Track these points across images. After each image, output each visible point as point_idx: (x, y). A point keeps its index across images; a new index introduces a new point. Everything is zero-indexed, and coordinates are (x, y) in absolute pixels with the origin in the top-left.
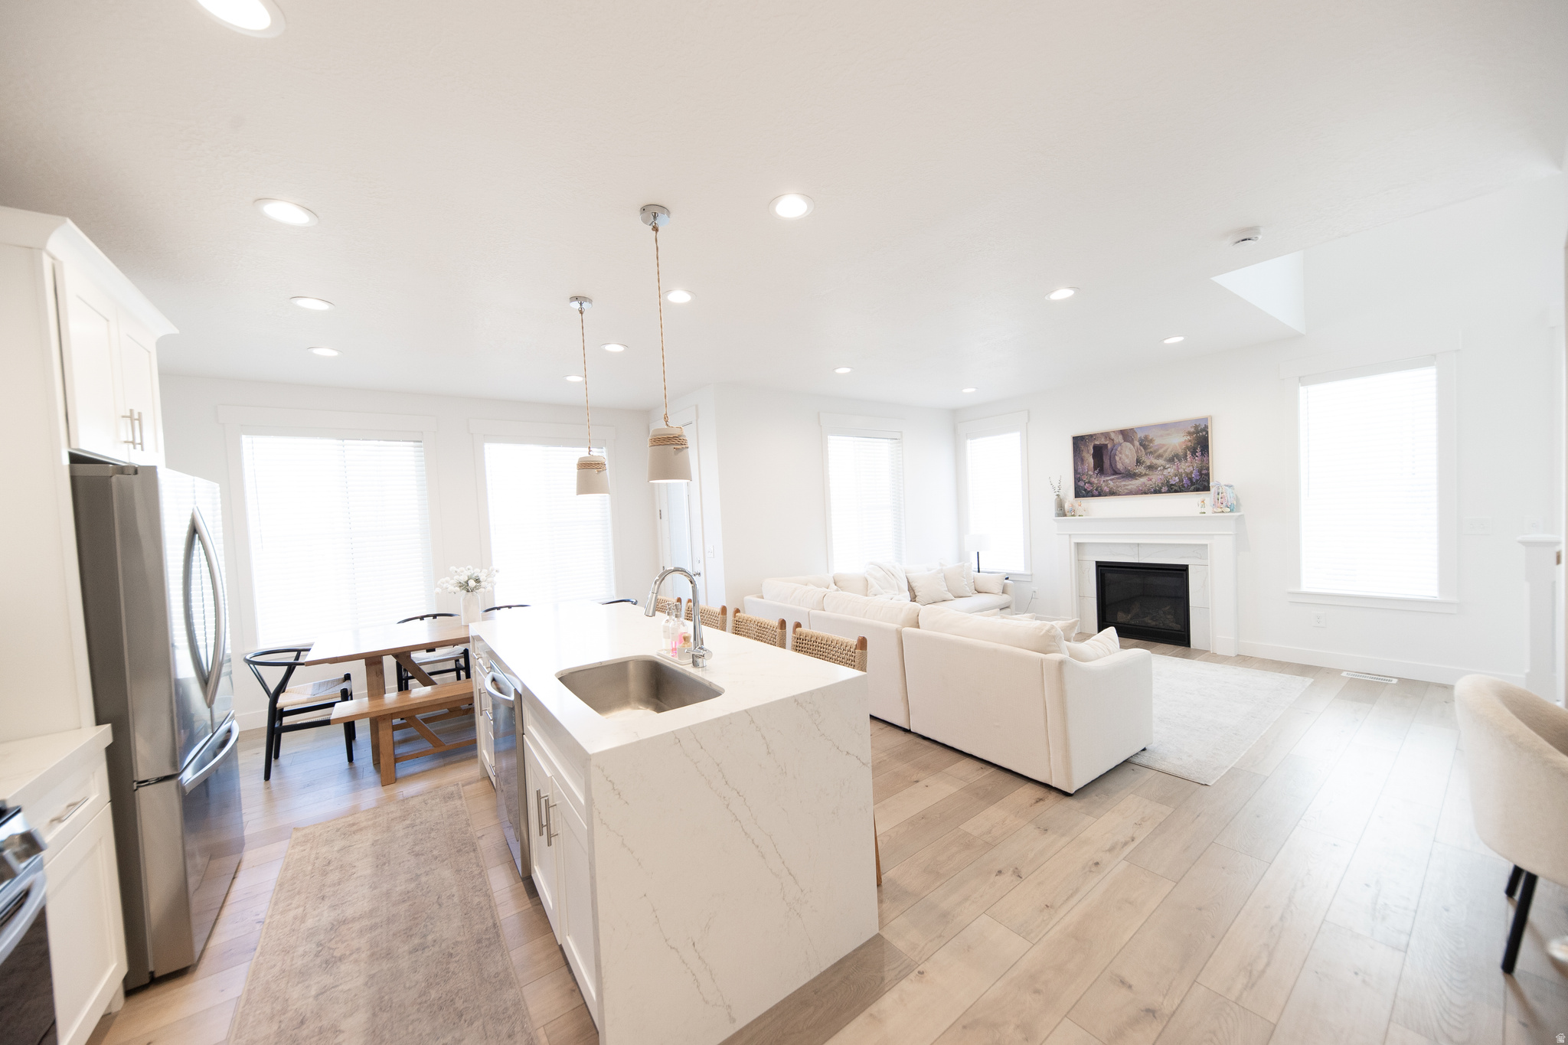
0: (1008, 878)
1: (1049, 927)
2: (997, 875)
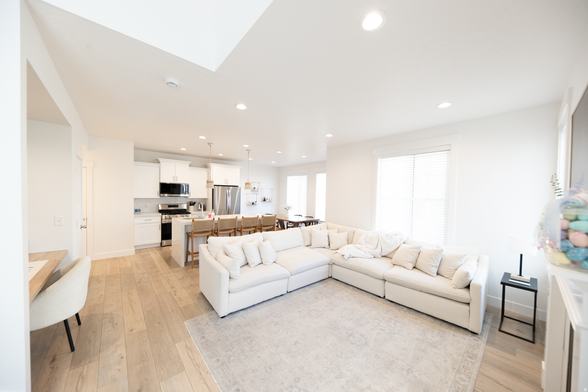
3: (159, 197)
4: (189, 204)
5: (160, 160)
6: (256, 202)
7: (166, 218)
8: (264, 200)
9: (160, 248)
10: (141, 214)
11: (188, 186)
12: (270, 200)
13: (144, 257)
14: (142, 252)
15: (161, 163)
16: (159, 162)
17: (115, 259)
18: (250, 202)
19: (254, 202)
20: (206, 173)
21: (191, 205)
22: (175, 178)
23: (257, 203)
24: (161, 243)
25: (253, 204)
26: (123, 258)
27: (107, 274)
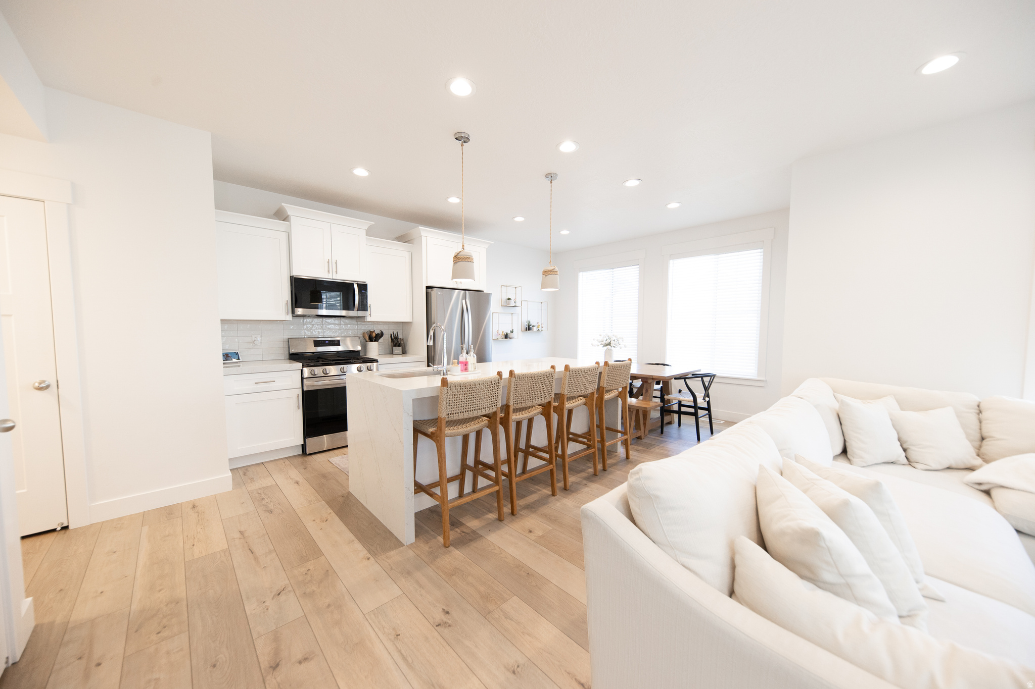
0: (439, 616)
1: (376, 630)
2: (443, 609)
3: (289, 317)
4: (367, 338)
5: (291, 209)
6: (512, 332)
7: (314, 376)
8: (529, 328)
9: (300, 460)
10: (241, 364)
11: (363, 287)
12: (540, 329)
13: (264, 502)
14: (252, 480)
15: (293, 219)
16: (286, 218)
17: (169, 512)
18: (500, 332)
19: (509, 332)
20: (407, 255)
21: (371, 339)
22: (331, 264)
23: (515, 334)
24: (304, 447)
25: (506, 336)
26: (194, 507)
27: (134, 607)
